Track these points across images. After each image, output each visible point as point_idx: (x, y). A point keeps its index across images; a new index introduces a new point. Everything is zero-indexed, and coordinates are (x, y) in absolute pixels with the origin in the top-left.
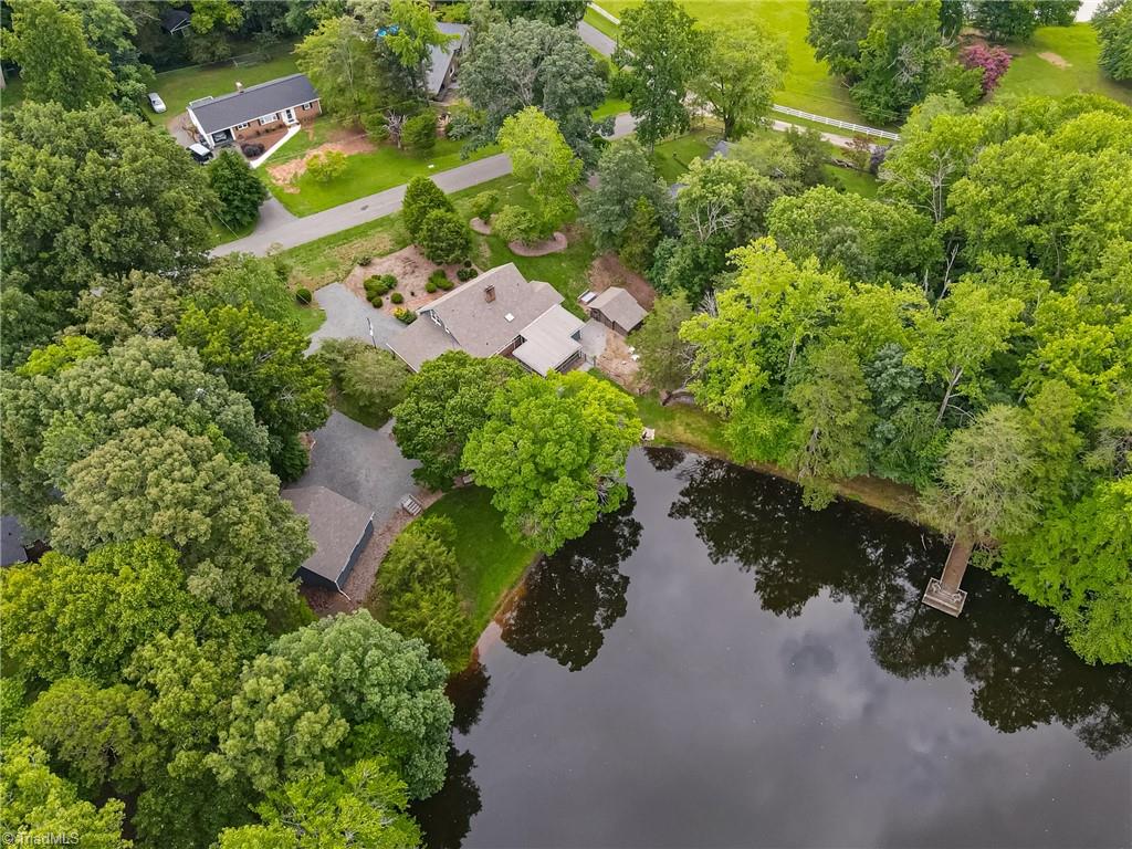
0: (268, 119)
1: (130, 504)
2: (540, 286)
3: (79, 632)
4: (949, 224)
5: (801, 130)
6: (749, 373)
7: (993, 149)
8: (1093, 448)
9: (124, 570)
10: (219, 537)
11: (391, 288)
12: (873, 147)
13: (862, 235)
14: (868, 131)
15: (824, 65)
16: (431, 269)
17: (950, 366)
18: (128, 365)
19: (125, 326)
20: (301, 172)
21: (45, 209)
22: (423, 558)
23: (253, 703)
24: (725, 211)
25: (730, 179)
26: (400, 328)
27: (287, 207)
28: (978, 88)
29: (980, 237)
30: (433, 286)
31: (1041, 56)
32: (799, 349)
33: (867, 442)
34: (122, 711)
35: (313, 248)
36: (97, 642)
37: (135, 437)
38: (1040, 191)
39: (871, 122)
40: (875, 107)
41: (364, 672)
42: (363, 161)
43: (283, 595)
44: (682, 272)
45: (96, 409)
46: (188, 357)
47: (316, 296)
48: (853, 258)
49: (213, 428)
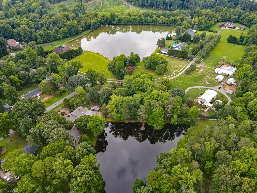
2: (85, 108)
4: (132, 89)
5: (112, 82)
6: (115, 110)
7: (134, 80)
8: (151, 107)
11: (65, 113)
12: (121, 82)
13: (123, 92)
14: (119, 80)
15: (111, 73)
17: (136, 103)
24: (107, 93)
25: (106, 89)
26: (68, 118)
28: (131, 72)
29: (136, 90)
30: (70, 112)
31: (137, 67)
32: (120, 106)
33: (130, 114)
38: (140, 84)
39: (120, 79)
40: (119, 77)
42: (52, 99)
44: (103, 101)
48: (123, 95)
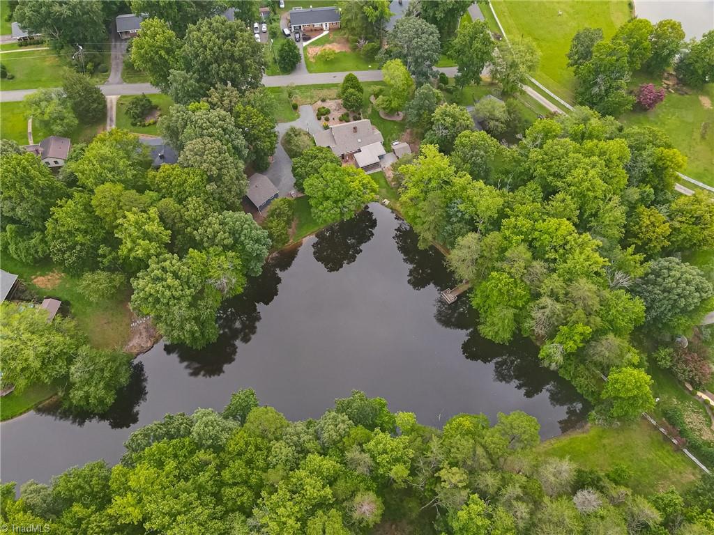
0: (317, 25)
1: (198, 158)
2: (377, 132)
3: (176, 188)
9: (191, 175)
10: (220, 176)
11: (327, 113)
16: (344, 111)
17: (477, 215)
18: (212, 117)
19: (219, 103)
20: (319, 53)
21: (209, 57)
22: (279, 208)
23: (210, 224)
24: (445, 128)
26: (321, 130)
27: (307, 67)
30: (342, 118)
31: (700, 98)
33: (440, 231)
34: (179, 211)
35: (308, 87)
36: (180, 192)
37: (207, 139)
41: (242, 230)
42: (345, 55)
43: (234, 202)
45: (200, 127)
46: (230, 120)
47: (300, 108)
48: (479, 164)
49: (230, 145)
